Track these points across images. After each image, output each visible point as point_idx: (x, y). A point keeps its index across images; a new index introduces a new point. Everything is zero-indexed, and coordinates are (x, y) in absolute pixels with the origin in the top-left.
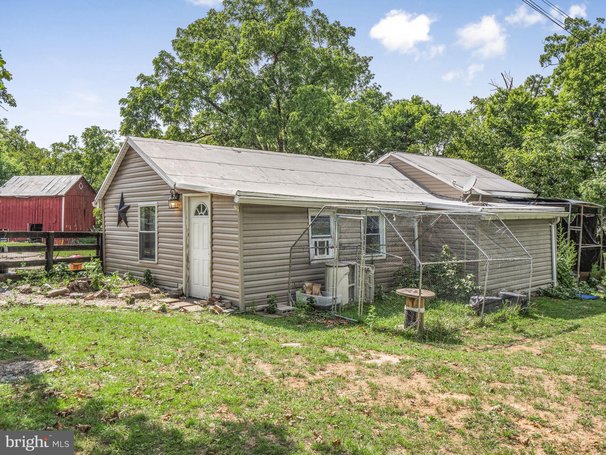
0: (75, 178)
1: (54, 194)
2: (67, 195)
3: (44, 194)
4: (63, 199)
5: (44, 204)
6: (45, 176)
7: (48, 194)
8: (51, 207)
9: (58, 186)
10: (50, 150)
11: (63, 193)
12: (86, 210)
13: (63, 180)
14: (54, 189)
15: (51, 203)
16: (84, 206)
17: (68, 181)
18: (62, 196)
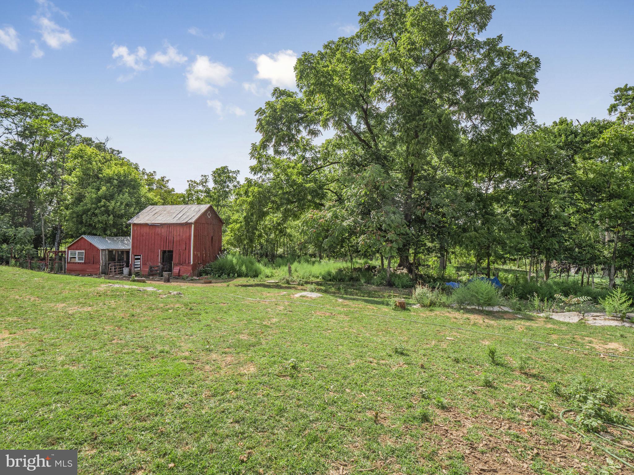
0: (204, 207)
1: (184, 222)
2: (196, 222)
3: (174, 221)
4: (193, 226)
5: (175, 231)
6: (177, 206)
7: (179, 222)
8: (181, 235)
9: (188, 214)
10: (185, 193)
11: (193, 220)
12: (214, 238)
13: (193, 209)
14: (184, 217)
15: (181, 230)
16: (212, 234)
17: (197, 209)
18: (191, 223)
